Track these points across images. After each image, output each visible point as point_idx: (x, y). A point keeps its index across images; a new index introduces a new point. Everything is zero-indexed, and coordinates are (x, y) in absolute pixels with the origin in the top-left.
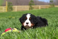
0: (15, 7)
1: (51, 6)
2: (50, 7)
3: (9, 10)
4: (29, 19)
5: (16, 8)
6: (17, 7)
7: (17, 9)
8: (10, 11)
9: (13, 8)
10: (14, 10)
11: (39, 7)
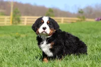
0: (24, 18)
1: (79, 19)
2: (78, 21)
3: (14, 22)
4: (47, 23)
5: (26, 20)
6: (28, 18)
7: (28, 21)
8: (16, 24)
9: (21, 20)
10: (23, 22)
11: (61, 20)
